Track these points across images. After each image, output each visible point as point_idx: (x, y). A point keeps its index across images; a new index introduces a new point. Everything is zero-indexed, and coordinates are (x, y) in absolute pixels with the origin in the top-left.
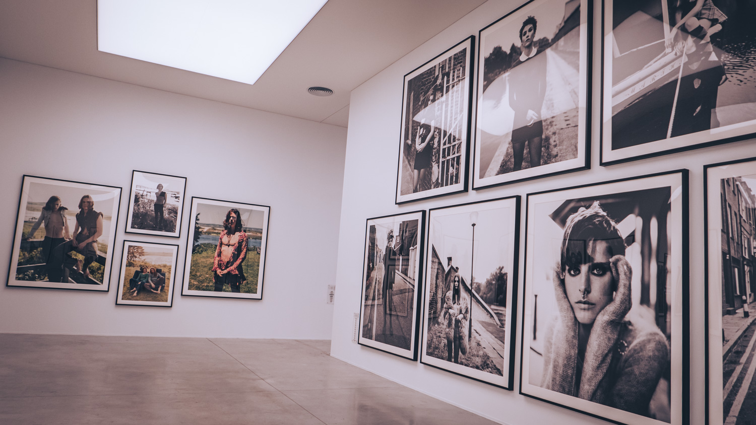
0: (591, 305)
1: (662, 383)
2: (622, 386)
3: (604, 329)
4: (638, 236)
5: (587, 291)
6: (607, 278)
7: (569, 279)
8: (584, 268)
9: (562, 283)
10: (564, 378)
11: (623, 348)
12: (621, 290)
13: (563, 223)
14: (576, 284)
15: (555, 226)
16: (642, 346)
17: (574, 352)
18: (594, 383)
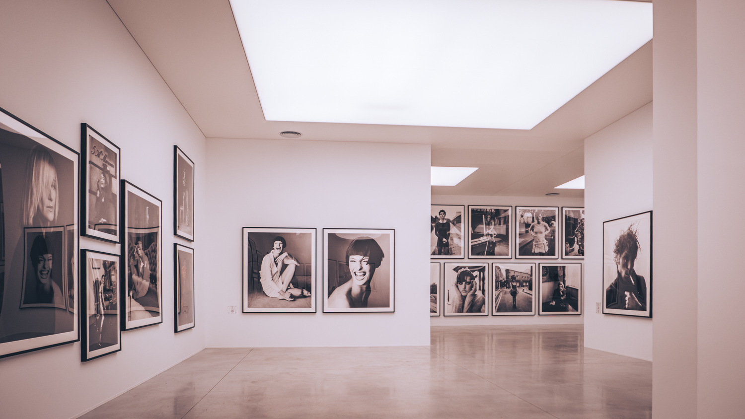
0: (466, 291)
1: (484, 306)
2: (474, 308)
3: (470, 296)
4: (478, 276)
5: (465, 288)
6: (470, 285)
7: (459, 285)
8: (464, 283)
9: (457, 287)
10: (459, 309)
11: (475, 300)
12: (474, 287)
13: (457, 271)
14: (461, 287)
15: (455, 272)
16: (479, 299)
17: (461, 303)
18: (467, 309)
